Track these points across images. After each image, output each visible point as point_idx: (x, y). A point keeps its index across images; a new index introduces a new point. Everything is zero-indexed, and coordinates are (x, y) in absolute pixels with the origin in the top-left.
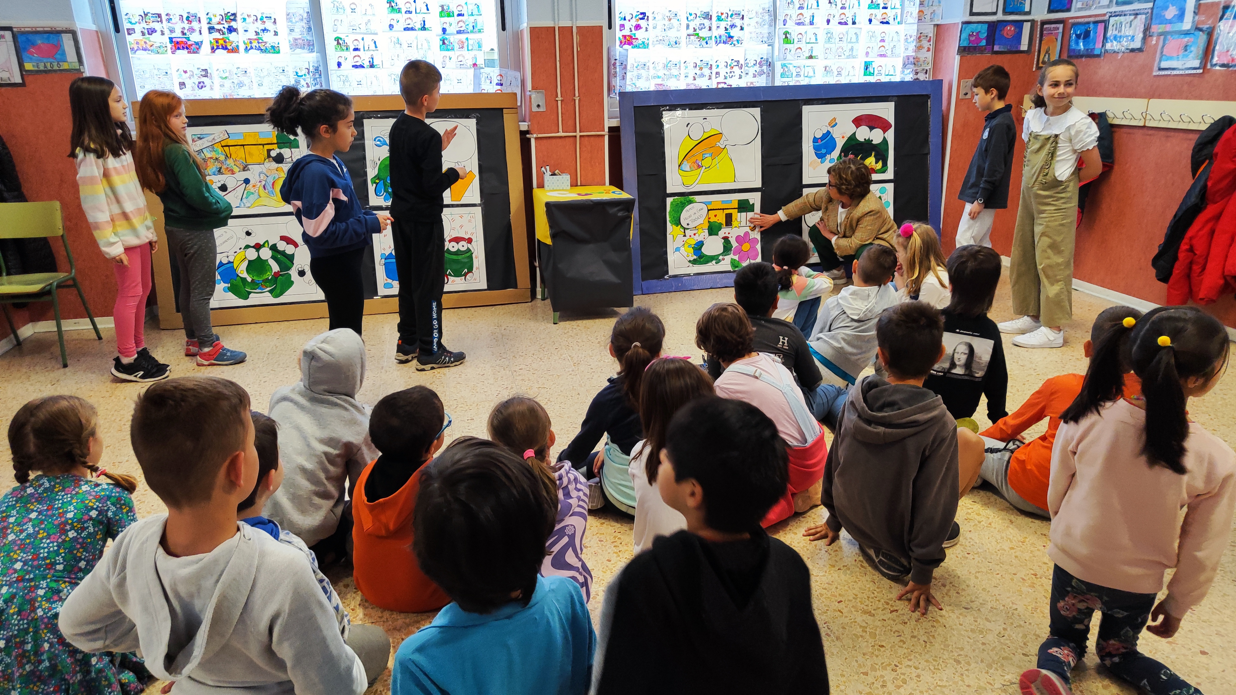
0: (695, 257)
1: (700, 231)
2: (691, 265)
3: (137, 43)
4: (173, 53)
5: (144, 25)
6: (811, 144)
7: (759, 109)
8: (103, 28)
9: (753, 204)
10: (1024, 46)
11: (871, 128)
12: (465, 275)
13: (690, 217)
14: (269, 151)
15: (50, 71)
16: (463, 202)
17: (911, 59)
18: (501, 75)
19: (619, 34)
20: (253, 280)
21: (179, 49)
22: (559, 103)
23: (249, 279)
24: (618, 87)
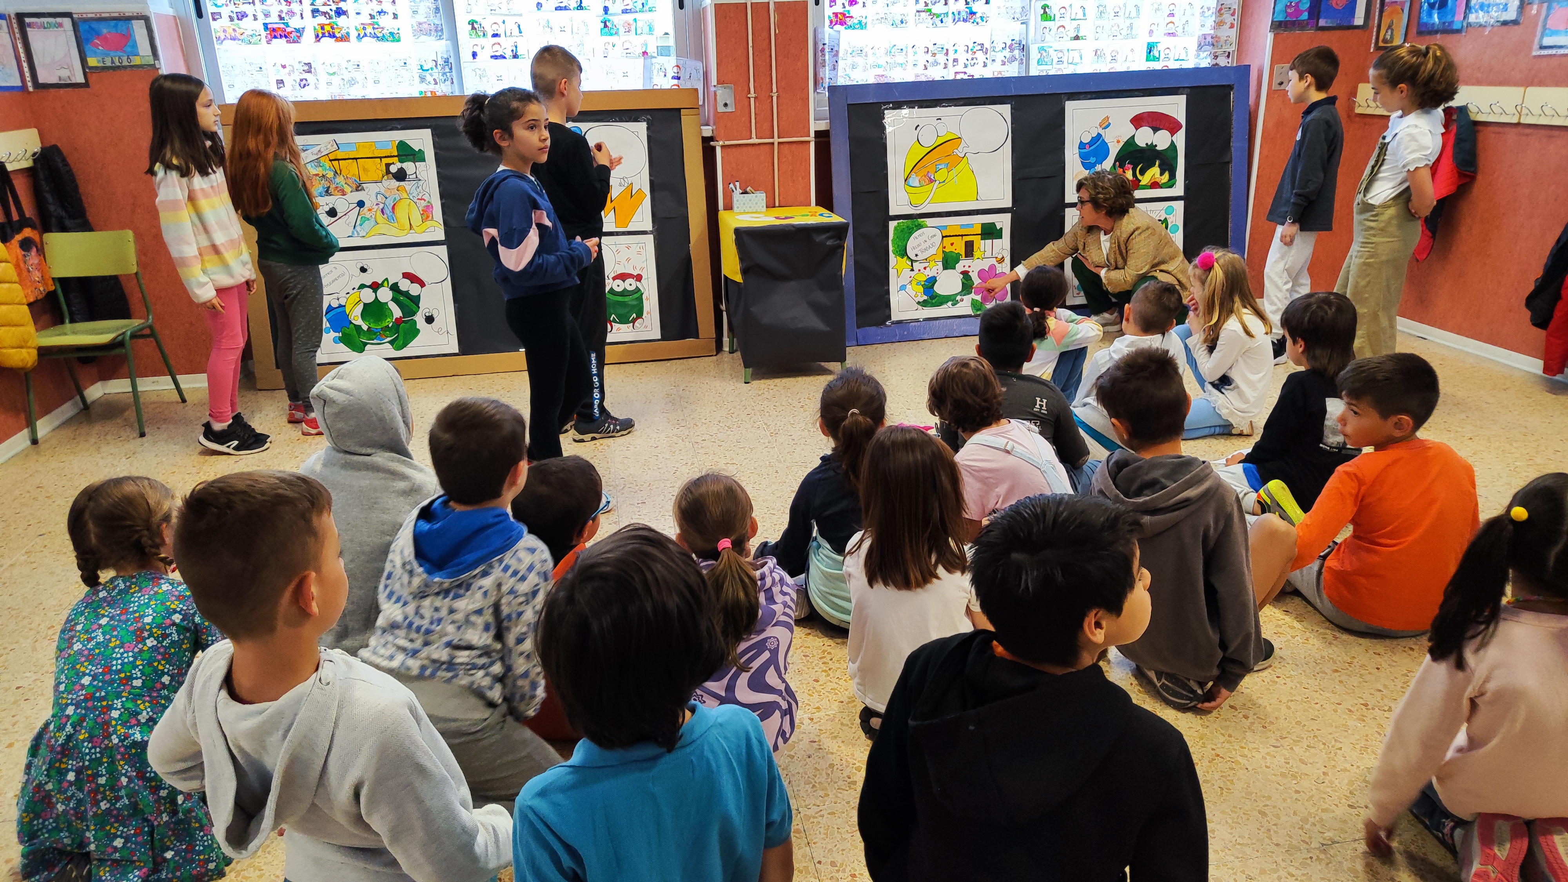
0: (925, 298)
1: (932, 263)
2: (920, 307)
3: (224, 31)
4: (268, 42)
5: (232, 7)
6: (1077, 151)
7: (1009, 106)
8: (183, 13)
9: (1001, 229)
10: (1359, 20)
11: (1155, 130)
12: (634, 321)
13: (919, 245)
14: (388, 166)
15: (118, 67)
16: (630, 228)
17: (1209, 39)
18: (677, 66)
19: (829, 12)
20: (369, 328)
21: (275, 37)
22: (752, 100)
23: (365, 328)
24: (827, 80)
